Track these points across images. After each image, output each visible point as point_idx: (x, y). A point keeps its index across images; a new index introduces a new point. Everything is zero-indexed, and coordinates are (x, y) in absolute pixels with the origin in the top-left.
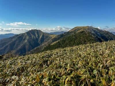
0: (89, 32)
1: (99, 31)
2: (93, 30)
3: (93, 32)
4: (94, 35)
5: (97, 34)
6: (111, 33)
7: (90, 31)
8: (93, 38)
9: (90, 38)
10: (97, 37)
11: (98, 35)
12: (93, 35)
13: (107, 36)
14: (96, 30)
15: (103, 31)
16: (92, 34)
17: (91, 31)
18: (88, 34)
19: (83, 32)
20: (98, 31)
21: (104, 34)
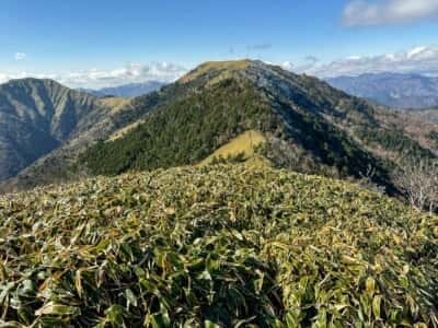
0: (250, 81)
1: (286, 76)
2: (263, 72)
3: (264, 83)
4: (268, 93)
5: (277, 88)
6: (324, 83)
7: (253, 78)
8: (266, 103)
9: (256, 104)
10: (277, 100)
11: (282, 91)
12: (263, 94)
13: (311, 93)
14: (276, 74)
15: (297, 76)
16: (260, 89)
17: (258, 78)
18: (245, 92)
19: (228, 82)
20: (282, 78)
21: (302, 85)
